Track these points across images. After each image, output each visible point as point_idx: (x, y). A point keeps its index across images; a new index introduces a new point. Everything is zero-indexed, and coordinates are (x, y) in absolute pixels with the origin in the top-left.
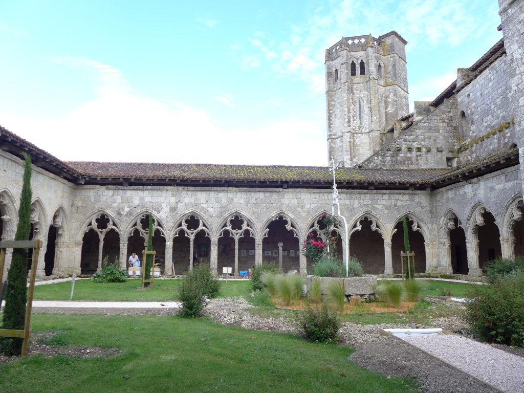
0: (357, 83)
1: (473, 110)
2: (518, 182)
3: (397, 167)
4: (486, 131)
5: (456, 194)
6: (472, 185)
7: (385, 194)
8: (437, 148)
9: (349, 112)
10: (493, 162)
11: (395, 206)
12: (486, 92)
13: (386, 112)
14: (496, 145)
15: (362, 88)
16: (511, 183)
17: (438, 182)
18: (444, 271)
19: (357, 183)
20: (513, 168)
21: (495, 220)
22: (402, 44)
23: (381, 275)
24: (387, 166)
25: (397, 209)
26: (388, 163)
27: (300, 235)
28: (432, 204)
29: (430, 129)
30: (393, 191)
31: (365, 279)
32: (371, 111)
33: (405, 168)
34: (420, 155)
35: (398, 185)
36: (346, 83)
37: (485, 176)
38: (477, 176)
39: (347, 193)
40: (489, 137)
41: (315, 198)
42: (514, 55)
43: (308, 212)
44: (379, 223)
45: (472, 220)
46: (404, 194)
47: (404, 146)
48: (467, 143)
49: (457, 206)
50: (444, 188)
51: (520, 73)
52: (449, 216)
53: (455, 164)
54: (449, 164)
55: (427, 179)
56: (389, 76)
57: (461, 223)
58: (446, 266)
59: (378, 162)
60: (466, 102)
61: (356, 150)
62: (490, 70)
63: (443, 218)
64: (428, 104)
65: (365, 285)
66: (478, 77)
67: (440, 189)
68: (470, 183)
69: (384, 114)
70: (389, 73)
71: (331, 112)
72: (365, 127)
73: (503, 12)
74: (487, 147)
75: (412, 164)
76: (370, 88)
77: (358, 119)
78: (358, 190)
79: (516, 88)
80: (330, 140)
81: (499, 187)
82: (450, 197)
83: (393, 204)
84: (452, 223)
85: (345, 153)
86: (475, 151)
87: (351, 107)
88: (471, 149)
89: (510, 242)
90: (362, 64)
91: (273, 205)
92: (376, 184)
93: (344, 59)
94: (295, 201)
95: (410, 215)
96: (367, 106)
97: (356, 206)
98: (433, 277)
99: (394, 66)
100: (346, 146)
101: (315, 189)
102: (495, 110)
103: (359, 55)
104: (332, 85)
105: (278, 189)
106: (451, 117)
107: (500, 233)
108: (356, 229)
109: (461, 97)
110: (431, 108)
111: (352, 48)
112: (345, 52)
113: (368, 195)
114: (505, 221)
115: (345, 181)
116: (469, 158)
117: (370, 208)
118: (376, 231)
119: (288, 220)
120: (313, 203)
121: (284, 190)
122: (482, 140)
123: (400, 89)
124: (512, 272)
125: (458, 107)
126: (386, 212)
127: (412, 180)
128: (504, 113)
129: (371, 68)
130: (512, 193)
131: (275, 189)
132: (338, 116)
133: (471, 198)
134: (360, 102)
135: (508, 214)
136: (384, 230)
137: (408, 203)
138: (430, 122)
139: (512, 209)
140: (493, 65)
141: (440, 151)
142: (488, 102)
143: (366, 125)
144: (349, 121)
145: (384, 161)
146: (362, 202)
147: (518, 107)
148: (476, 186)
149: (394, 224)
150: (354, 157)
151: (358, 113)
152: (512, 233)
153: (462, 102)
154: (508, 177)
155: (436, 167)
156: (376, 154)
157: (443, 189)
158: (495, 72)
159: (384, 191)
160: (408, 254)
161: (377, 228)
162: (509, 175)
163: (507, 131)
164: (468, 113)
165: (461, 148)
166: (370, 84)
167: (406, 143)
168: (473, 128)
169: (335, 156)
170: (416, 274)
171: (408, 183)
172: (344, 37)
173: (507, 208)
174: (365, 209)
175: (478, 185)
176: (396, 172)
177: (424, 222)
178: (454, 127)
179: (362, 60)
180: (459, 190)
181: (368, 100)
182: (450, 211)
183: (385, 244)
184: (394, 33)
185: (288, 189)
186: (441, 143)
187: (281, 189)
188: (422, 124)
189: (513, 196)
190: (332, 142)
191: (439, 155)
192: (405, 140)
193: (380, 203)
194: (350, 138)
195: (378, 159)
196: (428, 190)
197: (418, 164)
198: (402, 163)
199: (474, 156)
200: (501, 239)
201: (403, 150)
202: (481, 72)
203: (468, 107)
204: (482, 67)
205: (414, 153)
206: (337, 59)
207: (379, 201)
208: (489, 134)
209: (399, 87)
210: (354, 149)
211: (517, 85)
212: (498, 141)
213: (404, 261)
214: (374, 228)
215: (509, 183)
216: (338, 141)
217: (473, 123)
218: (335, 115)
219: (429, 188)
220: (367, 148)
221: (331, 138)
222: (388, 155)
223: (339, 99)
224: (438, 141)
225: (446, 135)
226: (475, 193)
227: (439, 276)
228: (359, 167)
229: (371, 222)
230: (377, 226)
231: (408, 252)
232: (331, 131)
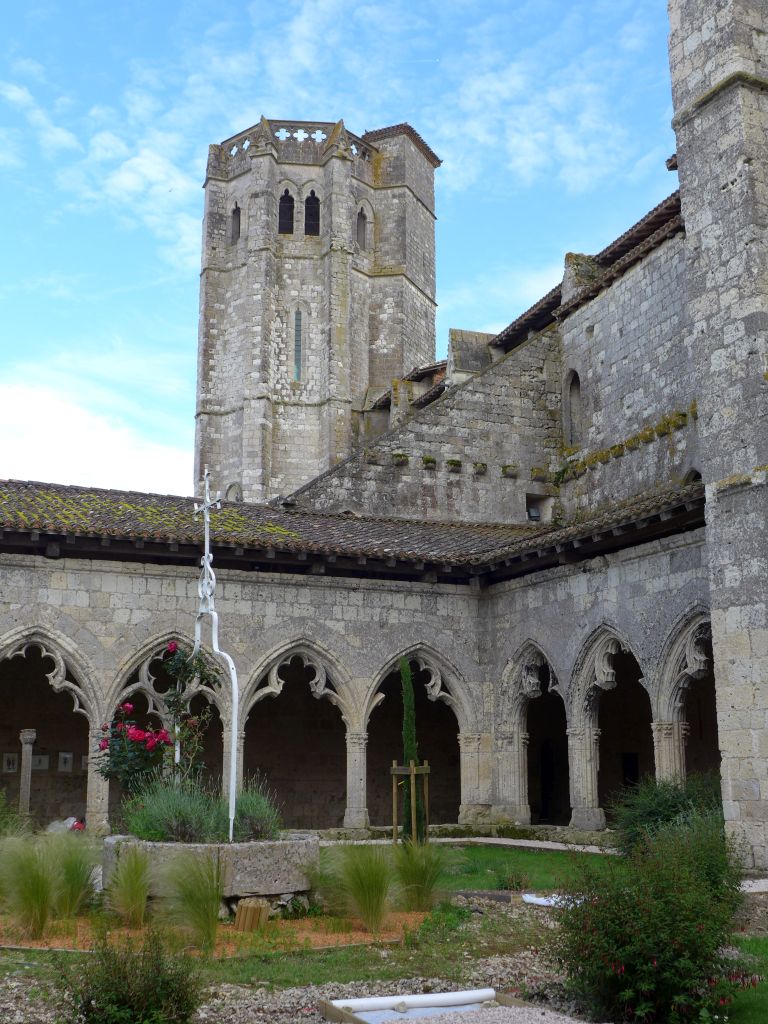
0: (294, 258)
1: (599, 370)
3: (393, 513)
4: (629, 432)
5: (546, 601)
6: (588, 575)
7: (354, 590)
8: (505, 468)
9: (266, 339)
10: (644, 516)
11: (382, 627)
12: (634, 325)
13: (371, 351)
14: (652, 471)
15: (309, 273)
16: (685, 575)
17: (502, 564)
18: (506, 817)
19: (278, 552)
20: (688, 536)
21: (642, 676)
22: (427, 164)
23: (333, 831)
24: (366, 507)
25: (384, 636)
26: (370, 498)
27: (92, 706)
28: (484, 625)
29: (487, 411)
30: (379, 582)
31: (285, 846)
32: (329, 341)
33: (415, 517)
34: (458, 483)
35: (392, 564)
36: (264, 253)
37: (623, 554)
38: (602, 553)
39: (244, 583)
40: (636, 449)
41: (147, 592)
42: (703, 239)
43: (123, 633)
44: (335, 675)
45: (584, 672)
46: (410, 592)
47: (417, 453)
48: (581, 460)
49: (548, 632)
50: (517, 580)
51: (715, 288)
52: (527, 660)
53: (547, 515)
54: (533, 513)
55: (476, 551)
56: (387, 247)
57: (556, 682)
58: (513, 803)
59: (342, 493)
60: (584, 347)
61: (279, 455)
62: (644, 268)
63: (510, 665)
64: (486, 342)
65: (284, 865)
66: (616, 284)
67: (507, 583)
68: (585, 571)
69: (365, 356)
70: (386, 240)
71: (214, 332)
72: (309, 387)
73: (682, 123)
74: (630, 473)
75: (434, 505)
76: (330, 276)
77: (292, 363)
78: (277, 575)
79: (703, 325)
80: (205, 417)
81: (654, 586)
82: (531, 606)
83: (376, 619)
84: (534, 680)
85: (246, 461)
86: (601, 484)
87: (273, 326)
88: (590, 476)
89: (676, 738)
90: (312, 203)
91: (12, 607)
92: (332, 559)
93: (261, 182)
94: (83, 599)
95: (422, 655)
96: (320, 326)
97: (269, 621)
98: (478, 834)
99: (401, 221)
100: (252, 439)
101: (148, 566)
102: (654, 376)
103: (306, 178)
104: (221, 252)
105: (28, 559)
106: (543, 382)
107: (654, 709)
108: (266, 690)
109: (571, 332)
110: (493, 352)
111: (287, 153)
112: (265, 161)
113: (305, 591)
114: (667, 678)
115: (240, 545)
116: (585, 499)
117: (311, 628)
118: (325, 699)
119: (58, 657)
120: (140, 608)
121: (48, 560)
122: (619, 455)
123: (413, 289)
124: (679, 818)
125: (563, 358)
126: (356, 642)
127: (433, 554)
128: (674, 386)
129: (336, 219)
130: (686, 601)
131: (19, 557)
132: (234, 347)
133: (586, 612)
134: (298, 313)
135: (673, 658)
136: (347, 693)
137: (419, 618)
138: (487, 391)
139: (684, 645)
140: (653, 256)
141: (510, 475)
142: (638, 354)
143: (312, 383)
144: (264, 367)
145: (356, 493)
146: (287, 609)
147: (708, 375)
148: (598, 579)
149: (376, 679)
150: (274, 475)
151: (292, 345)
152: (681, 709)
153: (574, 345)
154: (677, 559)
155: (499, 520)
156: (337, 469)
157: (514, 583)
158: (656, 275)
159: (354, 582)
160: (413, 769)
161: (327, 691)
162: (680, 554)
163: (679, 435)
164: (586, 379)
165: (564, 471)
166: (330, 266)
167: (422, 444)
168: (598, 418)
169: (218, 468)
170: (431, 827)
171: (420, 561)
172: (267, 118)
173: (673, 643)
174: (295, 632)
175: (602, 576)
176: (390, 527)
177: (459, 675)
178: (551, 412)
179: (313, 193)
180: (554, 589)
181: (322, 309)
182: (530, 647)
183: (348, 736)
184: (407, 130)
185: (61, 561)
186: (514, 455)
187: (39, 560)
188: (467, 396)
189: (687, 610)
190: (209, 424)
191: (509, 485)
192: (420, 437)
193: (339, 617)
194: (265, 416)
195: (342, 485)
196: (475, 584)
197: (451, 506)
198: (408, 501)
199: (597, 496)
200: (654, 726)
201: (411, 466)
202: (623, 271)
203: (587, 362)
204: (627, 258)
205: (442, 476)
206: (242, 178)
207: (337, 610)
208: (636, 438)
209: (413, 284)
210: (275, 450)
211: (708, 319)
212: (656, 459)
213: (399, 788)
214: (319, 688)
215: (678, 575)
216: (228, 421)
217: (597, 407)
218: (226, 343)
219: (478, 578)
220: (313, 449)
221: (208, 413)
222: (371, 474)
223: (239, 297)
224: (507, 447)
225: (529, 431)
226: (597, 597)
227: (494, 832)
228: (286, 505)
229: (311, 672)
230: (329, 684)
231: (412, 763)
232: (208, 391)
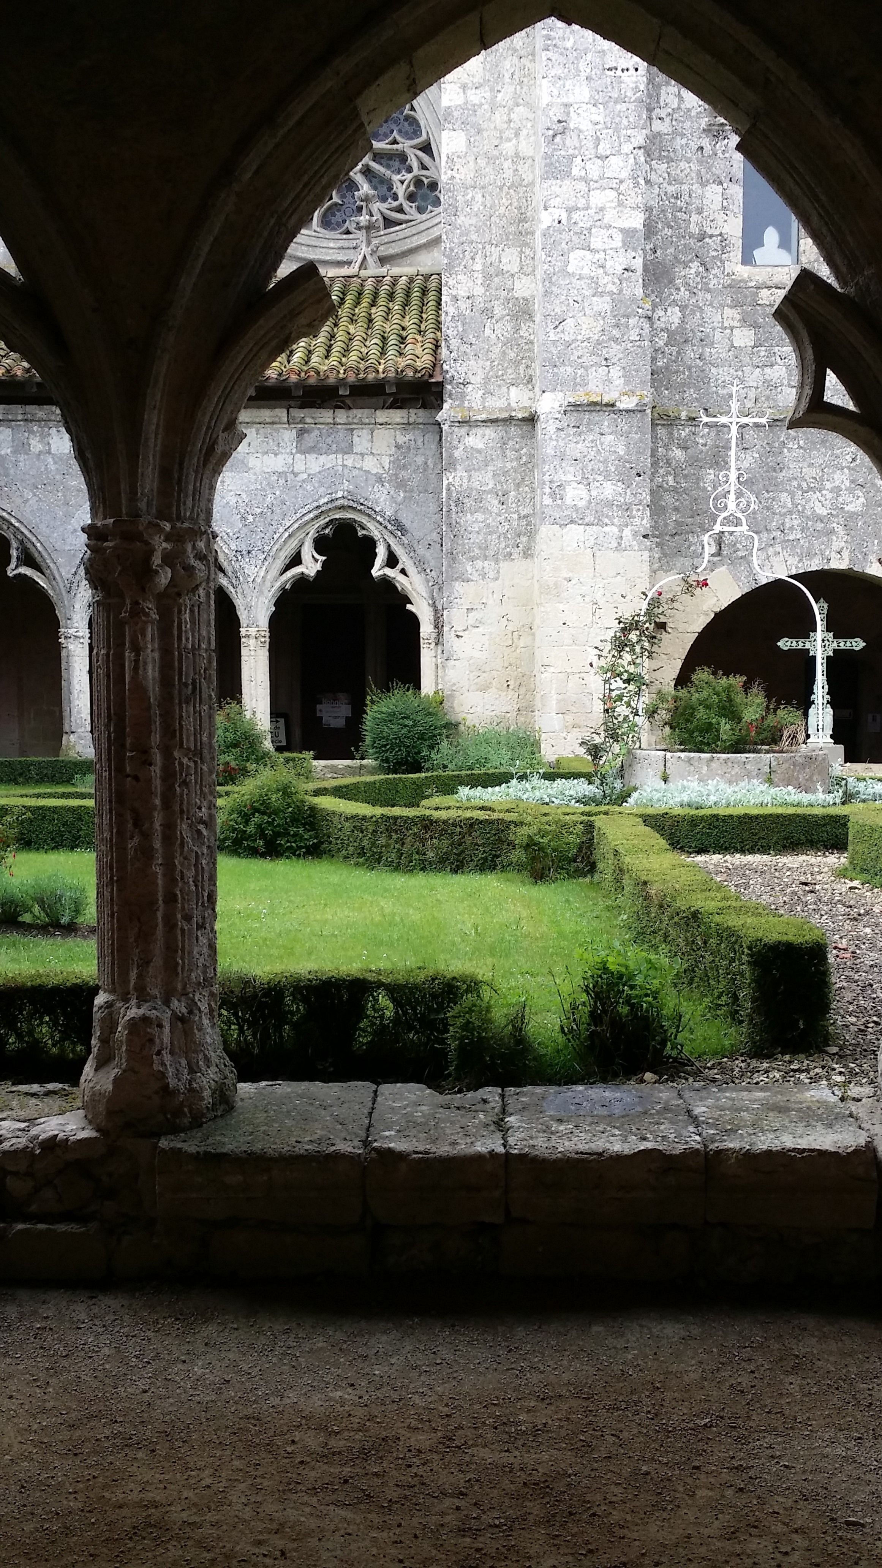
2: (349, 462)
16: (323, 459)
130: (322, 490)
135: (283, 554)
139: (301, 540)
154: (310, 439)
162: (317, 432)
189: (324, 500)
215: (311, 457)
